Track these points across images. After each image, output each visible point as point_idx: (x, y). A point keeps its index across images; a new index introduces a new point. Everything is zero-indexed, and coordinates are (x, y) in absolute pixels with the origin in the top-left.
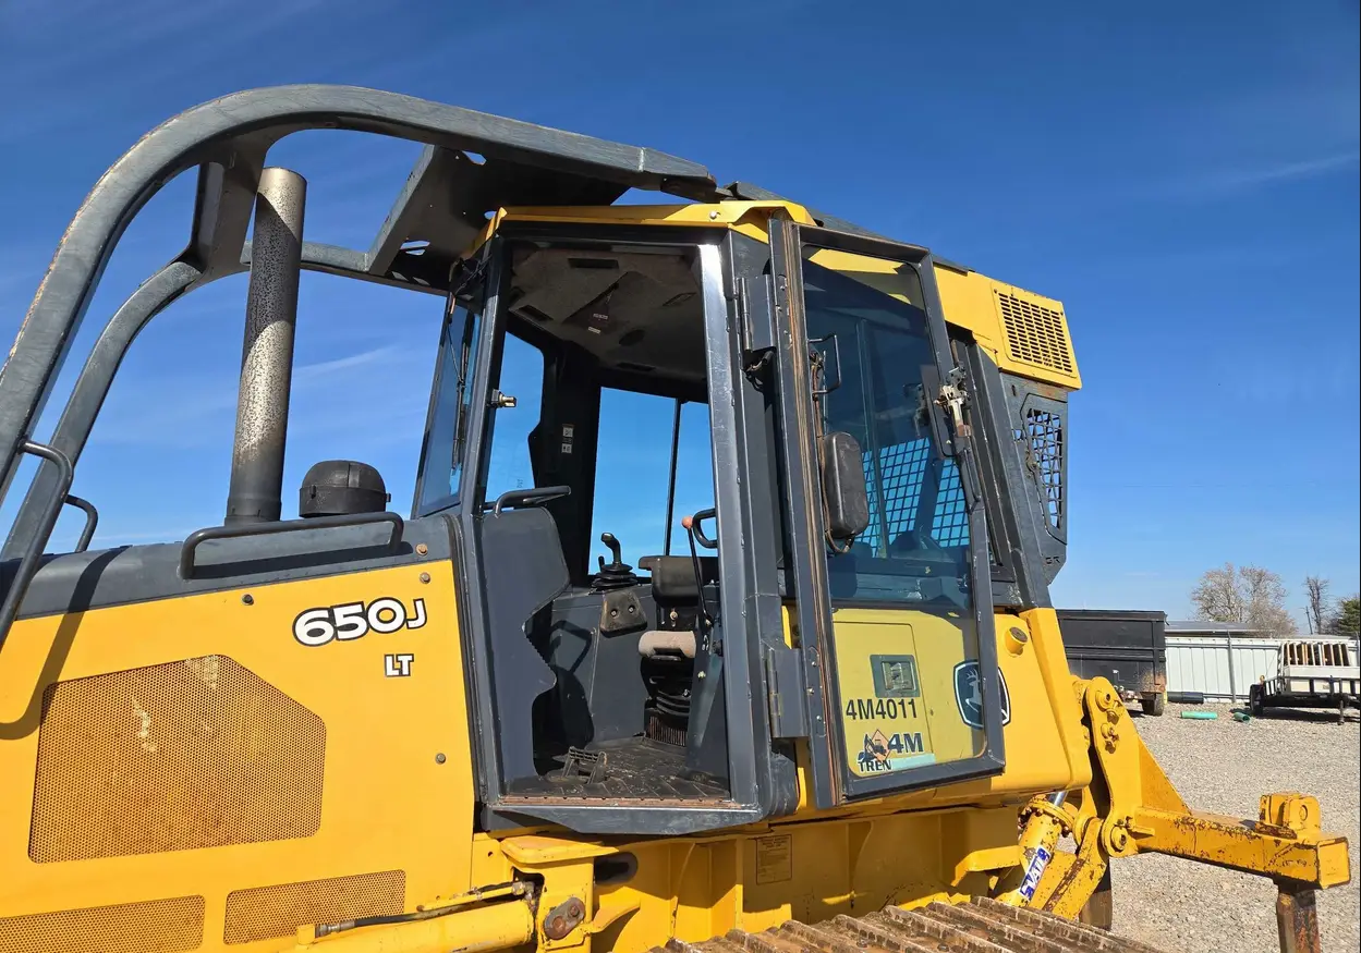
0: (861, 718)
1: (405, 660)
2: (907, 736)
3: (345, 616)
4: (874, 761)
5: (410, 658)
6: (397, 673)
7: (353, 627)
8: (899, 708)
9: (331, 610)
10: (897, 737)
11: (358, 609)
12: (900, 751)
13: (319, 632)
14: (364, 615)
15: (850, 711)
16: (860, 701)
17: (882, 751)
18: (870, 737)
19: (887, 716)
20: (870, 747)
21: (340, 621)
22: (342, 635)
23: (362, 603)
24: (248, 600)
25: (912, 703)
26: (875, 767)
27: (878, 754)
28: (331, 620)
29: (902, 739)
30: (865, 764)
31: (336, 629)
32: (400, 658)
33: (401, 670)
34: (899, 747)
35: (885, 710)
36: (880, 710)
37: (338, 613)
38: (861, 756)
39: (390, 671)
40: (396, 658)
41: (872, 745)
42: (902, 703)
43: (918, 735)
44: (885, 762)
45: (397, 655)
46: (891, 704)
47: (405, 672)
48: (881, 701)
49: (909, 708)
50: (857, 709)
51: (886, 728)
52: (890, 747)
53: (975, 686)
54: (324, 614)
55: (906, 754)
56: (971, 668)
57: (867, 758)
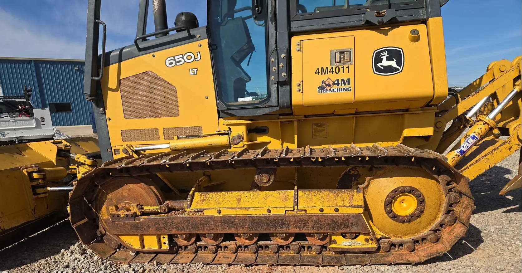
0: (322, 74)
1: (195, 70)
2: (343, 80)
3: (178, 58)
4: (325, 89)
5: (197, 69)
6: (193, 74)
7: (180, 61)
8: (341, 70)
9: (174, 57)
10: (338, 80)
11: (181, 56)
12: (338, 85)
13: (171, 64)
14: (183, 58)
15: (317, 72)
16: (322, 68)
17: (329, 85)
18: (325, 81)
19: (334, 73)
20: (324, 85)
21: (177, 60)
22: (178, 64)
23: (182, 54)
24: (154, 56)
25: (348, 67)
26: (325, 91)
28: (174, 60)
29: (340, 82)
30: (320, 91)
31: (176, 62)
32: (194, 70)
33: (194, 73)
35: (334, 70)
36: (331, 71)
37: (176, 58)
38: (319, 88)
39: (191, 74)
40: (192, 70)
41: (325, 84)
42: (343, 68)
43: (348, 80)
44: (330, 89)
45: (193, 69)
46: (337, 68)
47: (195, 73)
48: (332, 68)
49: (346, 69)
50: (321, 71)
51: (333, 77)
52: (334, 84)
53: (384, 58)
54: (173, 58)
55: (341, 86)
56: (384, 51)
57: (322, 88)
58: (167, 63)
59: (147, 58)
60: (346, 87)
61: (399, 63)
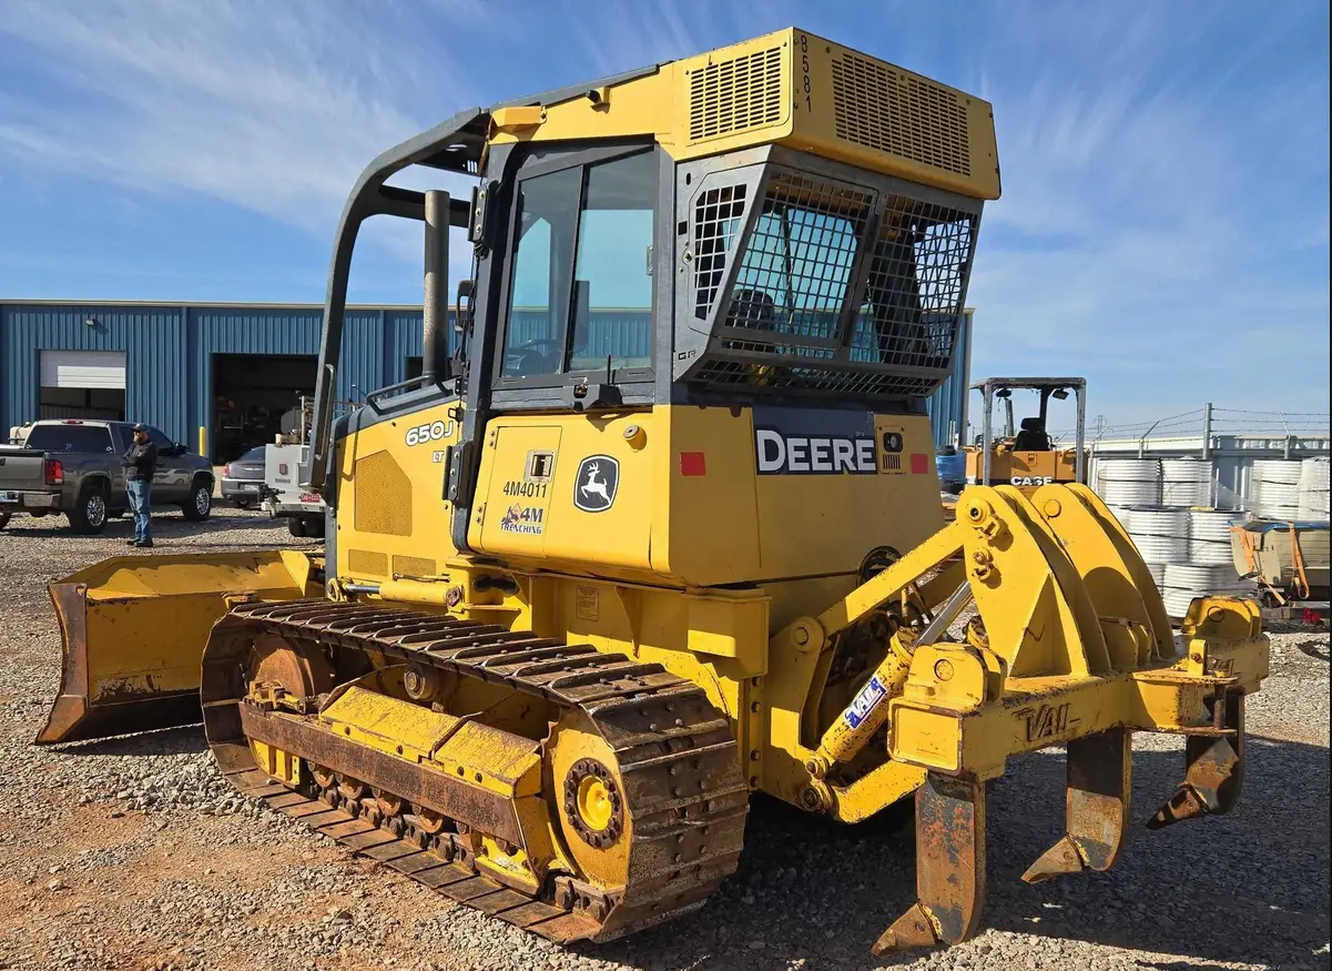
0: (511, 494)
1: (441, 454)
2: (534, 510)
3: (423, 431)
4: (510, 524)
6: (436, 460)
7: (425, 436)
8: (536, 489)
9: (419, 428)
10: (528, 509)
11: (427, 427)
12: (526, 520)
13: (413, 440)
14: (429, 430)
15: (506, 488)
16: (513, 483)
17: (516, 517)
18: (512, 508)
19: (526, 495)
20: (510, 515)
21: (421, 434)
22: (421, 440)
23: (430, 424)
24: (394, 424)
25: (545, 487)
26: (509, 528)
27: (513, 520)
28: (418, 433)
29: (531, 511)
30: (504, 526)
31: (419, 438)
32: (439, 453)
33: (438, 459)
34: (527, 517)
35: (526, 490)
36: (523, 490)
37: (421, 430)
38: (503, 520)
39: (434, 459)
40: (437, 453)
41: (512, 514)
42: (538, 486)
43: (541, 511)
44: (516, 526)
45: (438, 451)
46: (531, 487)
47: (440, 460)
48: (525, 484)
49: (541, 489)
50: (512, 489)
51: (522, 503)
52: (522, 516)
53: (592, 475)
54: (416, 430)
55: (530, 523)
56: (594, 461)
57: (506, 521)
58: (409, 437)
59: (384, 426)
60: (536, 524)
61: (610, 490)
